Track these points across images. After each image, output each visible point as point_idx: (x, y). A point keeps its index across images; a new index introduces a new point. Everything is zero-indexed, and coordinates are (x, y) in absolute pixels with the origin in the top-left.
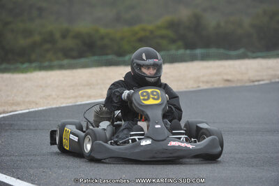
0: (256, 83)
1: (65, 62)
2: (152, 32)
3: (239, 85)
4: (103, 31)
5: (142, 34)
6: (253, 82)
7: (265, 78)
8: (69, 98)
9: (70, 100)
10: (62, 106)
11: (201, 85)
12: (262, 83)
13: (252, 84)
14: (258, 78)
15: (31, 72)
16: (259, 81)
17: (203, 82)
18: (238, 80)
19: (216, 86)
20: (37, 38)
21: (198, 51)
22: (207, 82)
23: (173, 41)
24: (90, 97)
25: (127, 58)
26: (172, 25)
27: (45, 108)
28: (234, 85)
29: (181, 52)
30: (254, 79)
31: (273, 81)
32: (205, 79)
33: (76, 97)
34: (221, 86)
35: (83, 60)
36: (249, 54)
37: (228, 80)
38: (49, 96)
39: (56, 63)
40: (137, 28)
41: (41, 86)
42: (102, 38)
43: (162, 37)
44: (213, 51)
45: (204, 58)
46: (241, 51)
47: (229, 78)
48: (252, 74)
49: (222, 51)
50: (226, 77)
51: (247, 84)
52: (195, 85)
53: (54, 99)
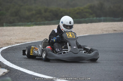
1: (46, 22)
2: (82, 10)
3: (120, 32)
11: (104, 32)
15: (32, 26)
17: (105, 31)
18: (119, 30)
19: (110, 33)
20: (34, 12)
21: (102, 18)
22: (107, 31)
26: (91, 7)
27: (39, 41)
28: (118, 32)
29: (95, 18)
32: (105, 30)
34: (112, 33)
37: (115, 30)
38: (40, 36)
39: (42, 22)
40: (76, 8)
41: (37, 32)
42: (61, 12)
43: (86, 12)
44: (108, 18)
45: (105, 21)
46: (120, 18)
47: (116, 29)
49: (112, 18)
50: (114, 29)
52: (102, 32)
53: (42, 37)
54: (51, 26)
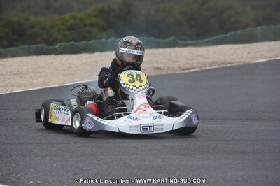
0: (187, 71)
4: (32, 19)
5: (72, 22)
6: (184, 69)
7: (195, 65)
12: (192, 70)
13: (183, 72)
14: (189, 66)
16: (190, 69)
23: (104, 29)
24: (20, 86)
25: (57, 46)
30: (185, 67)
31: (204, 68)
33: (6, 86)
35: (14, 48)
36: (180, 42)
48: (182, 63)
51: (177, 72)
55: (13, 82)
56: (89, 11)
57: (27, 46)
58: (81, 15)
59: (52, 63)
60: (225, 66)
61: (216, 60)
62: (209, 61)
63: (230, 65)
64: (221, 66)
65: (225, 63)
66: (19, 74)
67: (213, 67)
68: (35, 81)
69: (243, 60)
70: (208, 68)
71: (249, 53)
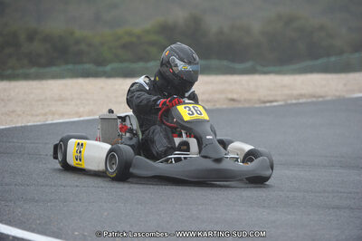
0: (268, 105)
1: (33, 70)
2: (139, 37)
3: (247, 105)
4: (79, 33)
5: (126, 39)
6: (265, 102)
7: (278, 98)
8: (37, 115)
9: (38, 118)
10: (29, 124)
12: (275, 104)
13: (263, 105)
14: (271, 98)
18: (245, 100)
19: (218, 106)
24: (62, 115)
25: (108, 68)
27: (8, 127)
28: (240, 106)
30: (266, 99)
31: (289, 102)
33: (45, 114)
34: (224, 106)
35: (54, 69)
36: (259, 68)
37: (233, 100)
38: (13, 112)
39: (21, 71)
40: (120, 31)
41: (3, 100)
42: (78, 42)
43: (152, 44)
44: (214, 62)
46: (248, 64)
47: (235, 96)
48: (263, 94)
49: (225, 63)
50: (230, 96)
51: (257, 106)
53: (19, 116)
54: (44, 82)
55: (54, 109)
56: (148, 25)
57: (70, 66)
58: (137, 30)
59: (102, 88)
60: (314, 99)
61: (303, 92)
62: (295, 93)
63: (321, 99)
64: (309, 100)
65: (314, 97)
66: (61, 100)
67: (301, 101)
68: (81, 110)
69: (337, 94)
70: (294, 101)
71: (345, 85)
